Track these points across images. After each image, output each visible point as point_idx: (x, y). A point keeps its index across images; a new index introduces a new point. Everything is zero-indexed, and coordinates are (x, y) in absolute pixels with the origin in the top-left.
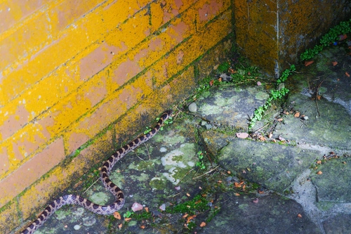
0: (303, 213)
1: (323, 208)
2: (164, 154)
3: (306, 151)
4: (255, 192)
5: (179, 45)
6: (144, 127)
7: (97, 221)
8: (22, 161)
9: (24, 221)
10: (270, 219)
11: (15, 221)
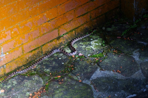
0: (134, 60)
1: (141, 60)
2: (92, 41)
3: (139, 43)
4: (120, 53)
5: (100, 6)
6: (87, 32)
7: (67, 57)
8: (44, 34)
9: (43, 55)
10: (123, 61)
11: (40, 54)
